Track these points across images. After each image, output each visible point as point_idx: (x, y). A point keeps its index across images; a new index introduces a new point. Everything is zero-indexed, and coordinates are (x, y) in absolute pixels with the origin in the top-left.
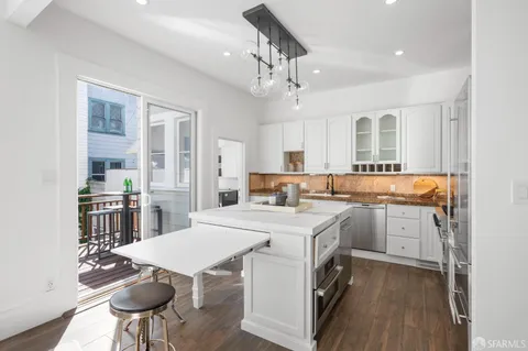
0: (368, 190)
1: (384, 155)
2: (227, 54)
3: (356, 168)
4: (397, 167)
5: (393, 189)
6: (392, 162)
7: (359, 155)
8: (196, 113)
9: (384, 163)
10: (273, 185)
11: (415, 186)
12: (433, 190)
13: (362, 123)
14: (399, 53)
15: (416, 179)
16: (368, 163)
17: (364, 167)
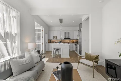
3: (64, 39)
4: (70, 39)
7: (65, 37)
9: (68, 38)
13: (65, 33)
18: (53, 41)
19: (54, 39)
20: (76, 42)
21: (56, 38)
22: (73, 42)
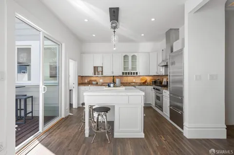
1: (133, 69)
2: (86, 20)
3: (123, 73)
4: (137, 73)
5: (134, 81)
6: (135, 71)
7: (125, 69)
8: (61, 44)
9: (133, 72)
10: (86, 81)
11: (141, 80)
12: (146, 81)
13: (126, 57)
14: (143, 35)
15: (141, 77)
16: (127, 72)
18: (93, 79)
19: (95, 74)
20: (155, 83)
21: (100, 73)
22: (144, 84)
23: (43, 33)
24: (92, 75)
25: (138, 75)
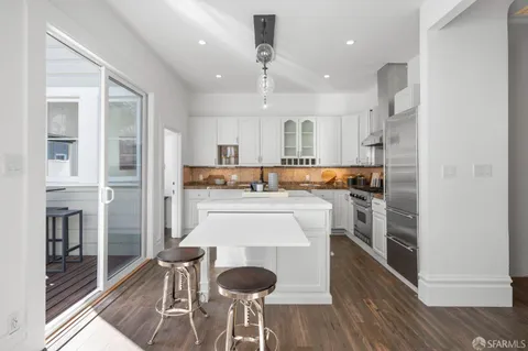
0: (290, 180)
1: (305, 151)
2: (202, 43)
3: (283, 161)
4: (313, 161)
5: (308, 178)
6: (310, 157)
7: (287, 151)
8: (147, 95)
9: (305, 158)
10: (201, 178)
11: (323, 176)
12: (334, 179)
13: (288, 124)
14: (327, 76)
15: (323, 170)
16: (293, 157)
17: (290, 161)
18: (215, 173)
19: (220, 162)
20: (354, 182)
21: (233, 160)
22: (330, 184)
23: (107, 69)
24: (213, 165)
25: (317, 164)
